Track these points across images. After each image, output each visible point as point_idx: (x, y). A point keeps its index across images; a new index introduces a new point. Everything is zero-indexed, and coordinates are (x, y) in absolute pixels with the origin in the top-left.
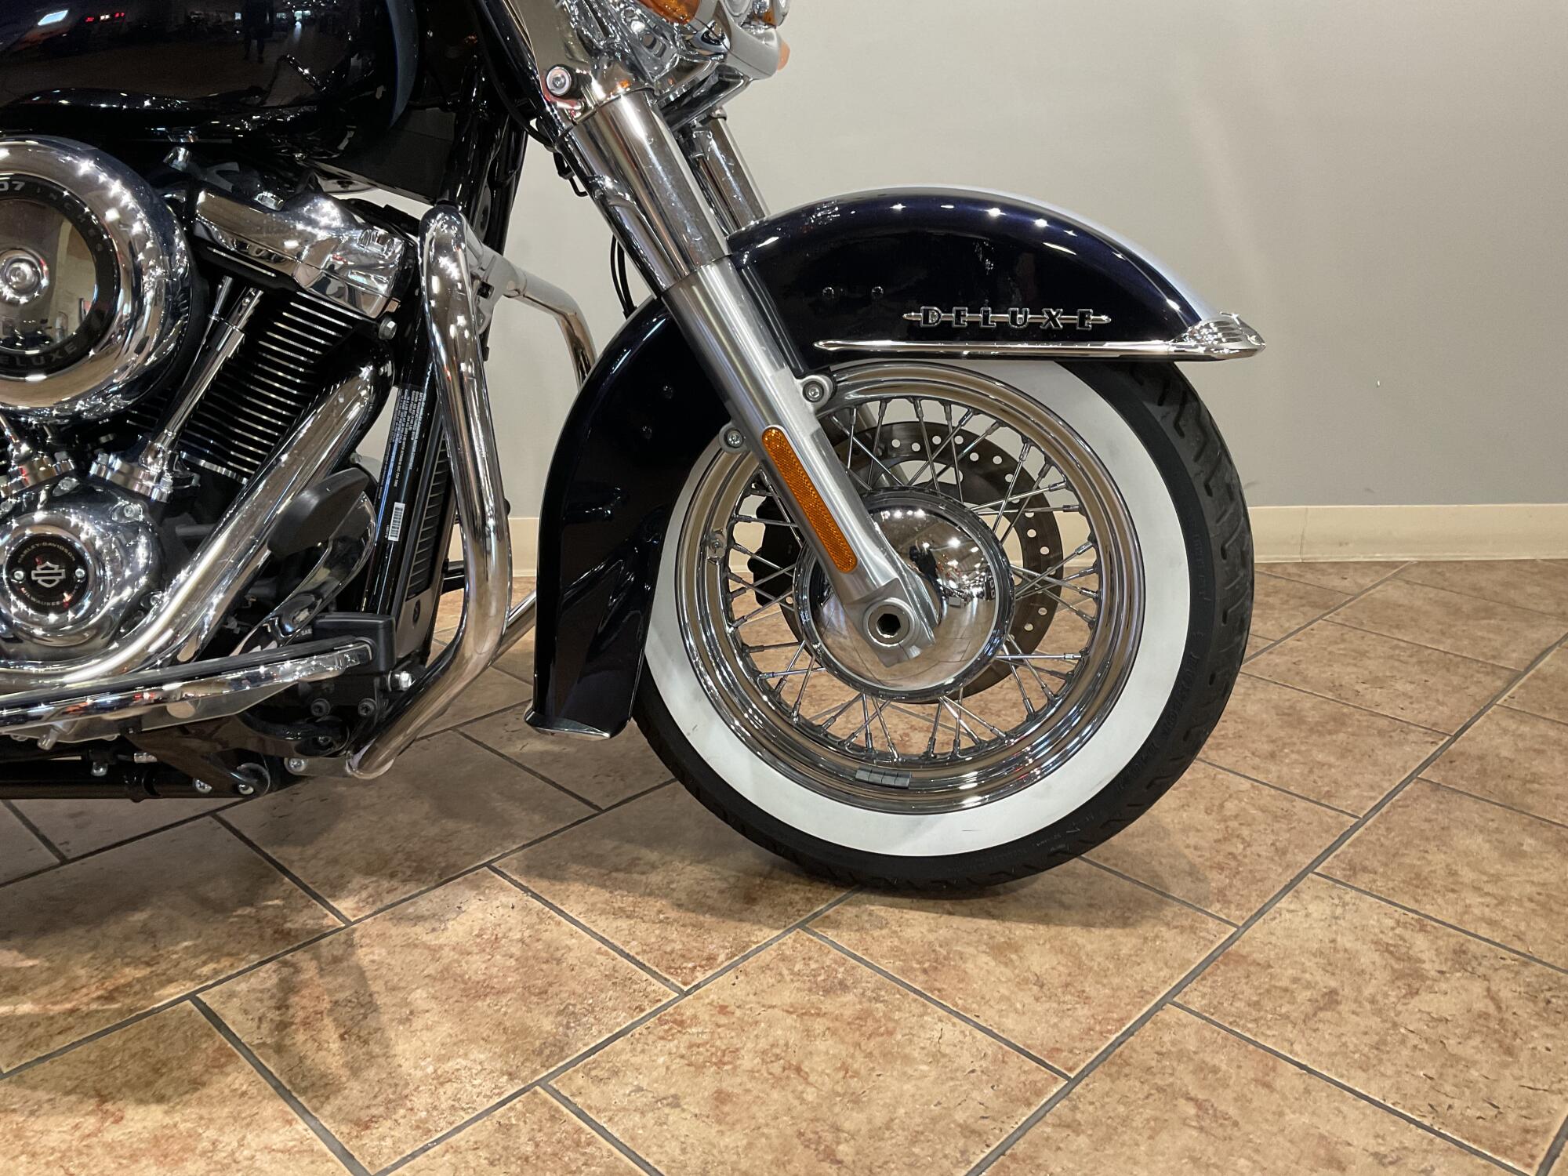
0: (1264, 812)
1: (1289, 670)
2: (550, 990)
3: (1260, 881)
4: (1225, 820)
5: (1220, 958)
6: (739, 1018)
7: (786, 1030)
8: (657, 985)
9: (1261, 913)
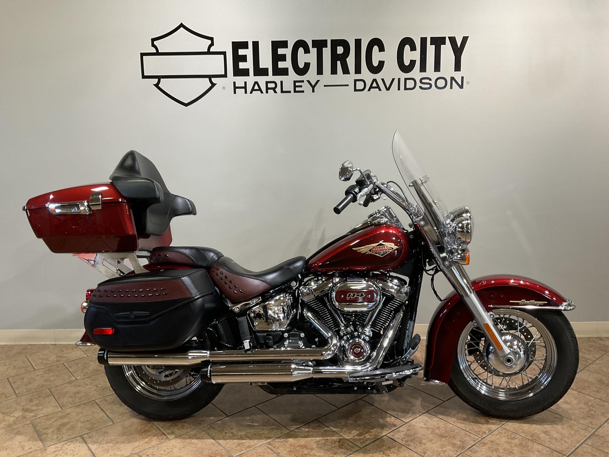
0: (598, 404)
1: (598, 369)
2: (456, 437)
3: (599, 420)
4: (589, 406)
5: (593, 435)
6: (496, 443)
7: (506, 446)
8: (476, 437)
9: (600, 427)
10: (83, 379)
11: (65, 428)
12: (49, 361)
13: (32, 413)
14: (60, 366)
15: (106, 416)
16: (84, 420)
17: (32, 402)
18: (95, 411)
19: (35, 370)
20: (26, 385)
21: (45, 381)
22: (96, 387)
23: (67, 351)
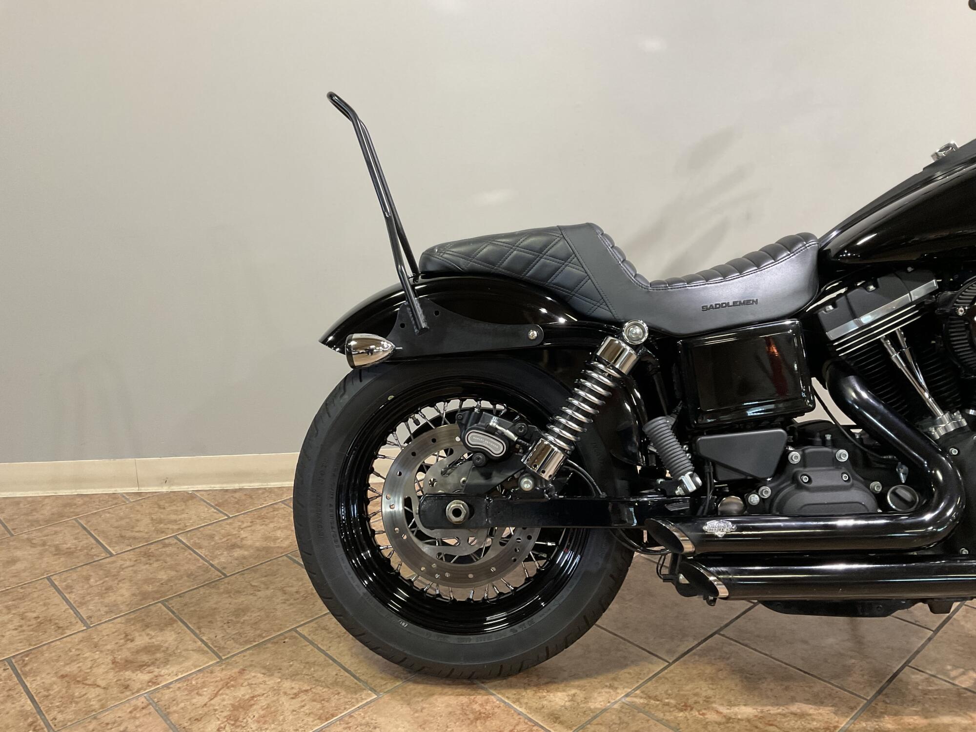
10: (241, 573)
11: (250, 715)
12: (137, 532)
13: (142, 672)
14: (169, 545)
15: (347, 674)
16: (293, 688)
17: (132, 640)
18: (311, 660)
19: (111, 555)
20: (101, 595)
21: (147, 581)
22: (285, 594)
23: (172, 508)
